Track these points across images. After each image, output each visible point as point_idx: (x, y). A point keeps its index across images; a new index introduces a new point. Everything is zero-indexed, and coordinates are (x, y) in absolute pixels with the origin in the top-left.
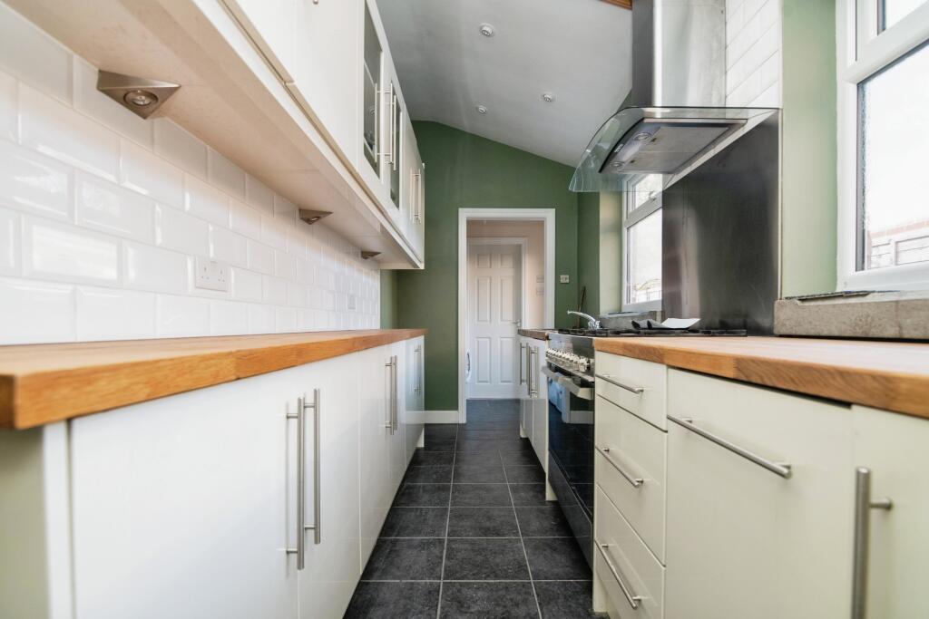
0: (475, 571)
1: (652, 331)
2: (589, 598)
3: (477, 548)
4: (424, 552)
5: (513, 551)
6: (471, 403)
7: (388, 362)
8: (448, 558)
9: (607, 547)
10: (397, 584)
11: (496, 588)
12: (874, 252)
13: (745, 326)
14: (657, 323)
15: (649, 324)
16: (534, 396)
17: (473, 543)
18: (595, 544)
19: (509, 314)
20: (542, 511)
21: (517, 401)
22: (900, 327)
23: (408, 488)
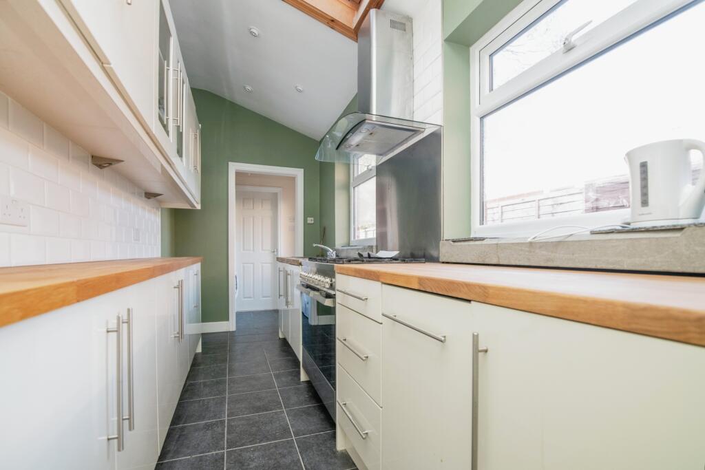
0: (251, 439)
1: (371, 259)
2: (333, 443)
3: (251, 422)
4: (209, 433)
5: (279, 420)
6: (239, 314)
7: (176, 284)
8: (228, 433)
9: (345, 404)
10: (188, 459)
11: (269, 447)
12: (489, 212)
13: (424, 256)
14: (373, 254)
15: (369, 254)
16: (290, 307)
17: (249, 419)
18: (337, 404)
19: (268, 245)
20: (298, 389)
21: (276, 311)
22: (499, 258)
23: (191, 385)
